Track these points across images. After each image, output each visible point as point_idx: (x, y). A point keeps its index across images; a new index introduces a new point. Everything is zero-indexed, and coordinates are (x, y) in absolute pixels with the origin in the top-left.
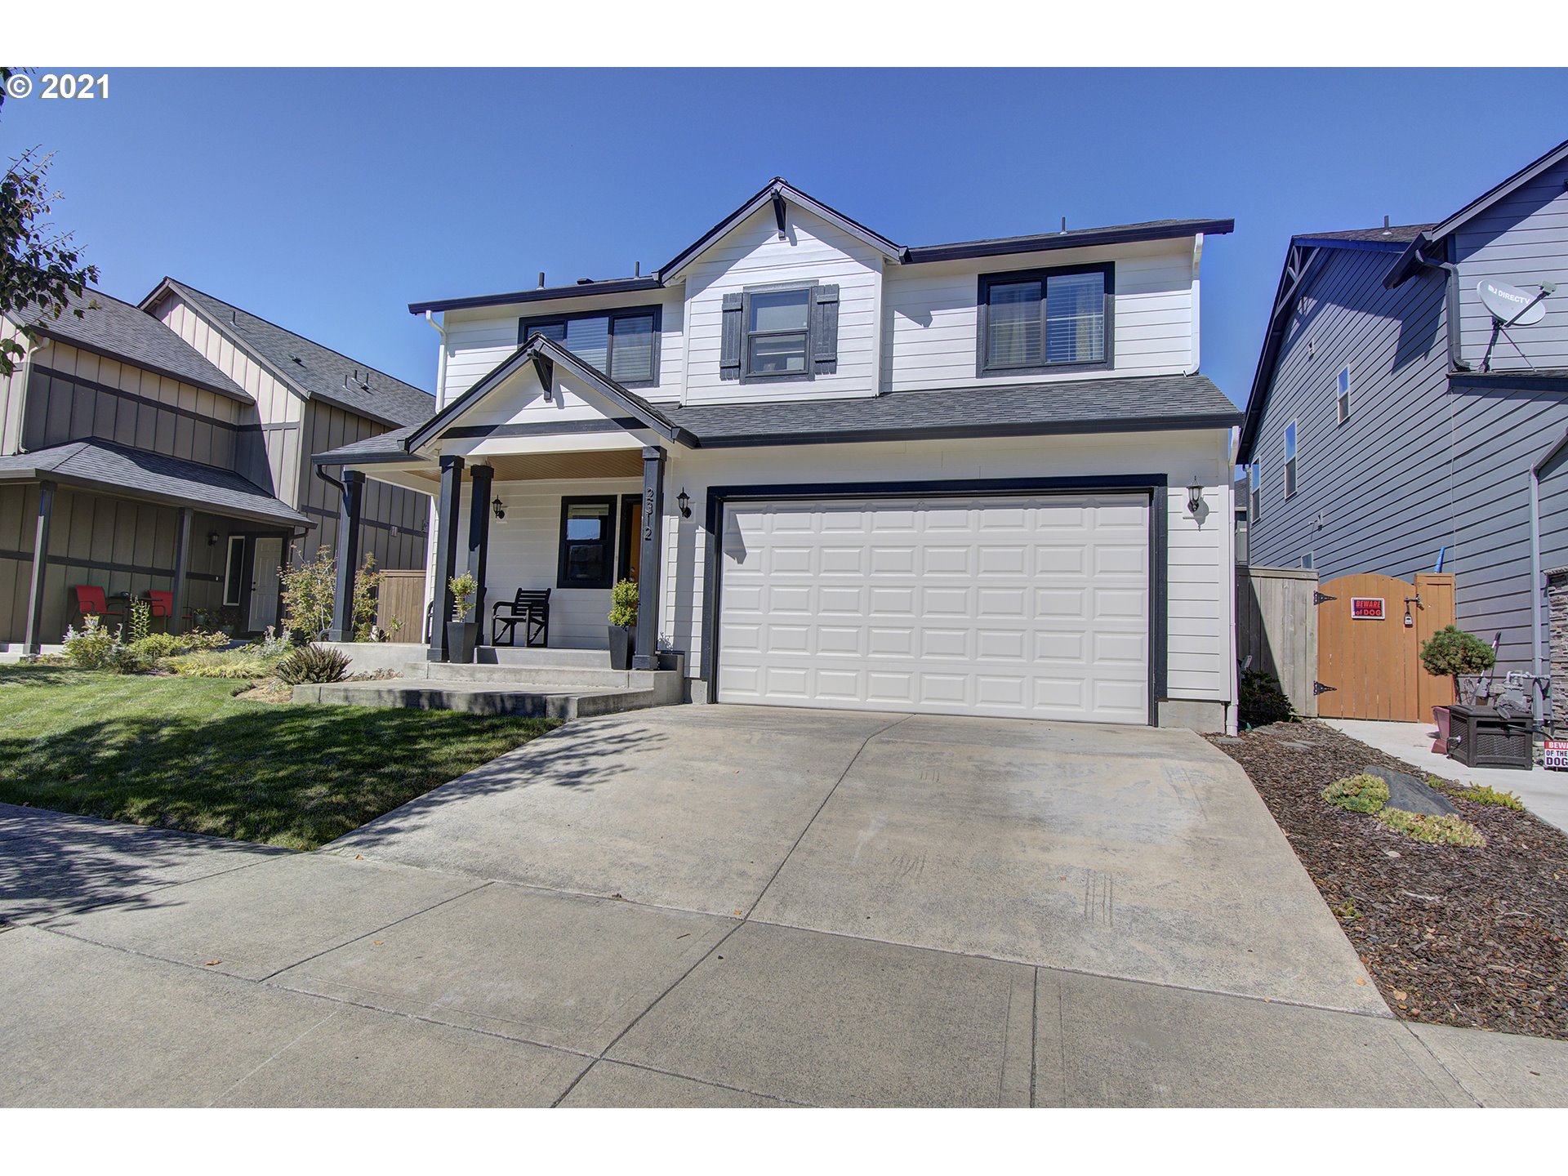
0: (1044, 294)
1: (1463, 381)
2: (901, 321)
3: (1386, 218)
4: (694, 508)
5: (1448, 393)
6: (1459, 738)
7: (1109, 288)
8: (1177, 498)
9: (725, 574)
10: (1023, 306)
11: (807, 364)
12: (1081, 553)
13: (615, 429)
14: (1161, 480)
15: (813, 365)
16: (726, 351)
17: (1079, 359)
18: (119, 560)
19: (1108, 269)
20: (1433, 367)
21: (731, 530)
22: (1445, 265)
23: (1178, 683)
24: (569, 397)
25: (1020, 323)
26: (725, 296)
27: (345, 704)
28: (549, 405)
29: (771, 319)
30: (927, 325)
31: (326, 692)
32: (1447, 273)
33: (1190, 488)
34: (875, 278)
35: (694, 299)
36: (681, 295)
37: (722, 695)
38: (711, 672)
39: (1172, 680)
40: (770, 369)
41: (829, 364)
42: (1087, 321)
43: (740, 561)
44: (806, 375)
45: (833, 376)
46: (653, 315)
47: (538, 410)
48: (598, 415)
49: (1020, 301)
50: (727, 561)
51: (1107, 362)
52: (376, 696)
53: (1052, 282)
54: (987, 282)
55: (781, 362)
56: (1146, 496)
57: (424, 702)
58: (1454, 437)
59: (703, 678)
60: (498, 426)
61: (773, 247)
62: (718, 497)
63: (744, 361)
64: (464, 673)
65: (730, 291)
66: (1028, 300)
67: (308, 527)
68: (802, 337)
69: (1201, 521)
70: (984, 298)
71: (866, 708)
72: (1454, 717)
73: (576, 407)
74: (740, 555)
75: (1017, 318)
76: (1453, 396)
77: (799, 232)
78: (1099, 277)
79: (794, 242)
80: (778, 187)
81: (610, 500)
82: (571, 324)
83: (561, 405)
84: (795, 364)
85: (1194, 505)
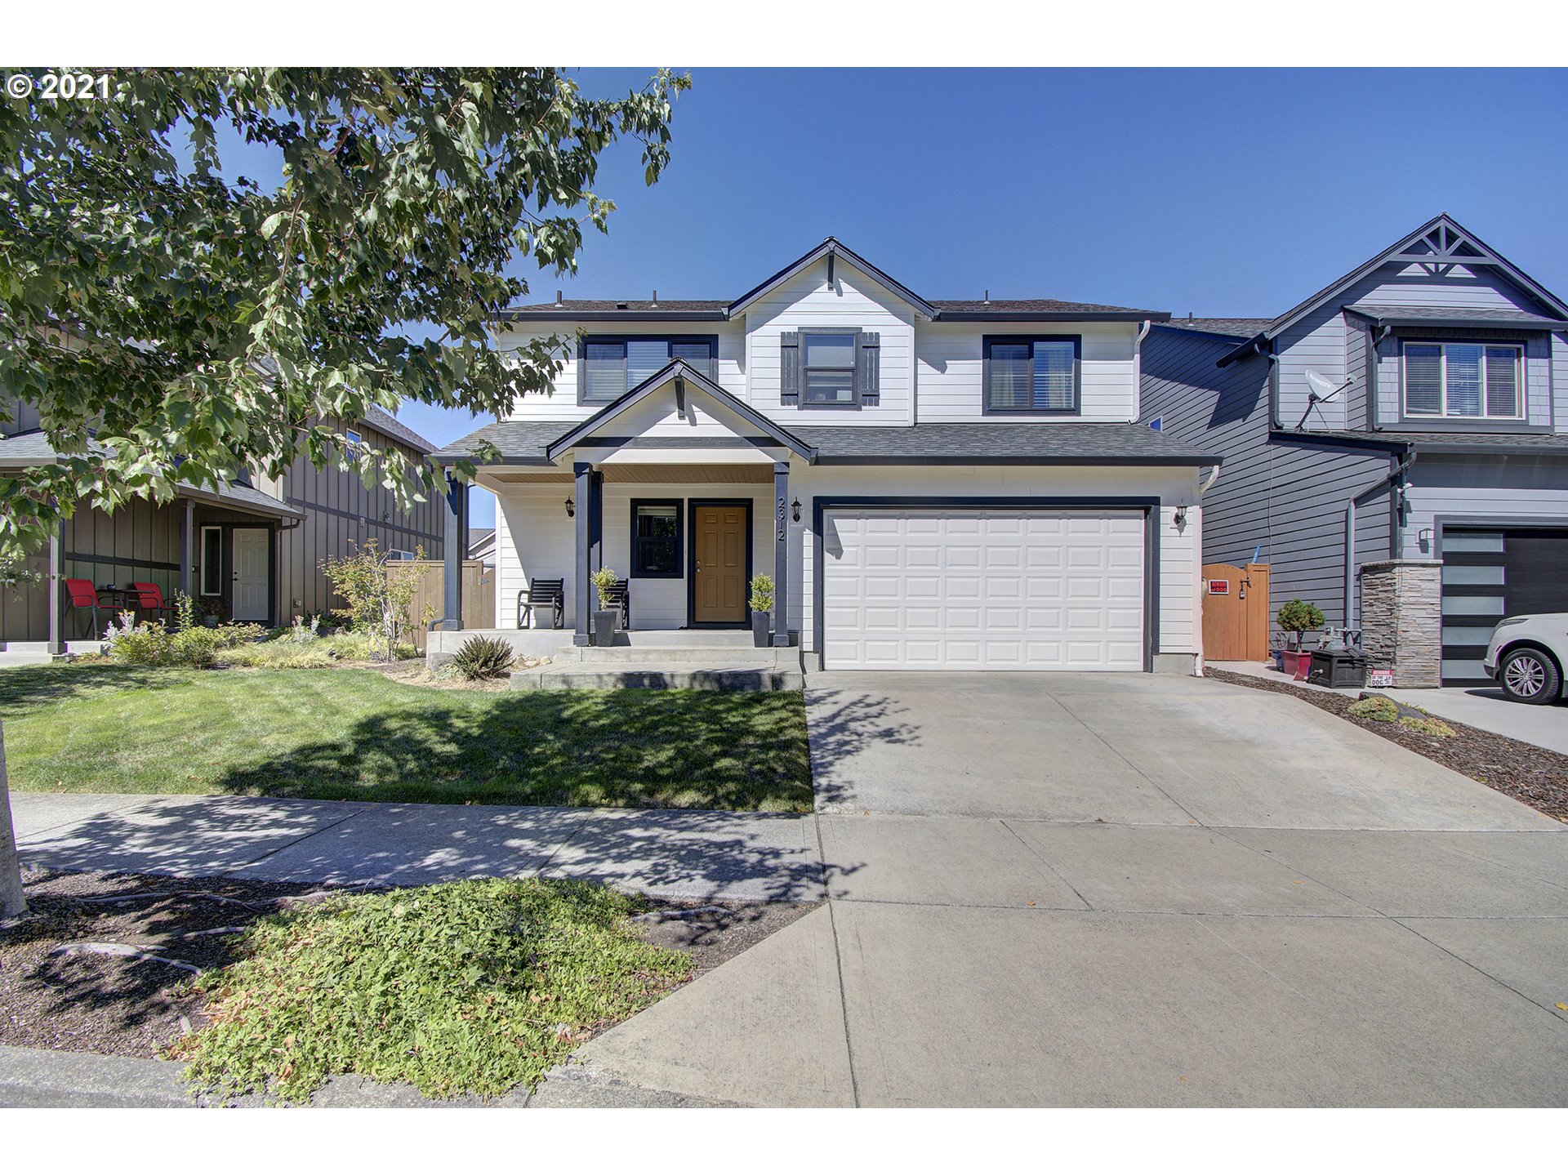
0: (1031, 355)
1: (1279, 437)
2: (924, 367)
3: (1191, 314)
4: (802, 514)
5: (1267, 443)
6: (1321, 671)
7: (1078, 355)
8: (1167, 513)
9: (826, 568)
10: (1010, 363)
11: (854, 395)
12: (1099, 552)
13: (747, 447)
14: (1156, 501)
15: (860, 398)
16: (785, 380)
17: (1053, 405)
18: (101, 552)
19: (1076, 339)
20: (1256, 423)
21: (831, 532)
22: (1271, 356)
23: (1166, 642)
24: (700, 415)
25: (1009, 376)
26: (783, 334)
27: (565, 687)
28: (682, 422)
29: (820, 356)
30: (943, 372)
31: (547, 679)
32: (1272, 362)
33: (1178, 508)
34: (909, 330)
35: (754, 333)
36: (742, 330)
37: (828, 664)
38: (819, 647)
39: (1163, 640)
40: (823, 397)
41: (873, 397)
42: (1056, 379)
43: (838, 557)
44: (854, 405)
45: (877, 408)
46: (710, 343)
47: (671, 425)
48: (728, 433)
49: (1009, 358)
50: (828, 558)
51: (1076, 411)
52: (596, 679)
53: (1038, 346)
54: (989, 341)
55: (833, 393)
56: (1142, 513)
57: (646, 682)
58: (1273, 473)
59: (815, 651)
60: (631, 438)
61: (822, 294)
62: (821, 504)
63: (801, 390)
64: (619, 655)
65: (786, 330)
66: (1014, 358)
67: (301, 519)
68: (850, 374)
69: (1181, 531)
70: (987, 354)
71: (945, 669)
72: (1315, 658)
73: (707, 425)
74: (838, 552)
75: (1009, 373)
76: (1272, 447)
77: (844, 285)
78: (1071, 345)
79: (840, 293)
80: (832, 245)
81: (678, 503)
82: (630, 344)
83: (693, 422)
84: (844, 396)
85: (1178, 519)
